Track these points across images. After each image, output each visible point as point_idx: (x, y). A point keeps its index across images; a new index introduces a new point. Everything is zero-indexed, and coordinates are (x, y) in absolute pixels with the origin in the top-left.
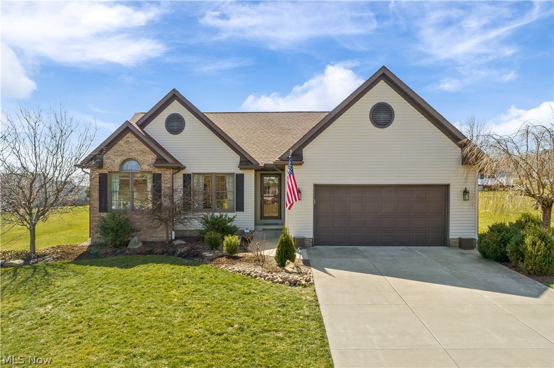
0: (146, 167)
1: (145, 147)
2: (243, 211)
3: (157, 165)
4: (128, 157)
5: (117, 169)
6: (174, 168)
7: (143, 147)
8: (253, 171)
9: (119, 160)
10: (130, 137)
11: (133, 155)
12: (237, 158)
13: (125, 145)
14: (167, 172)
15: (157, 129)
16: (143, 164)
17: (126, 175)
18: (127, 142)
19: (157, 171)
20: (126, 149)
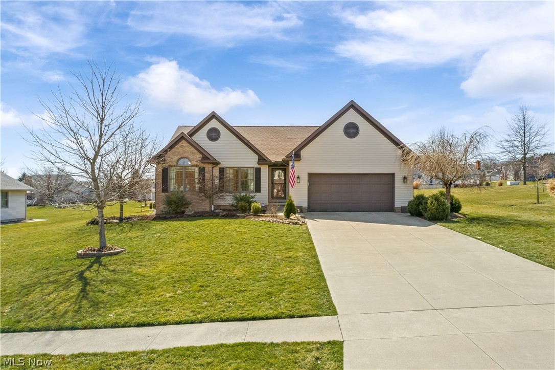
0: (194, 163)
1: (194, 150)
2: (260, 192)
3: (203, 161)
4: (182, 156)
5: (174, 164)
6: (213, 164)
7: (193, 149)
8: (267, 166)
9: (176, 158)
10: (184, 143)
11: (186, 155)
12: (257, 157)
13: (180, 148)
14: (209, 166)
15: (201, 138)
16: (193, 160)
17: (181, 168)
18: (182, 146)
19: (202, 165)
20: (181, 151)
